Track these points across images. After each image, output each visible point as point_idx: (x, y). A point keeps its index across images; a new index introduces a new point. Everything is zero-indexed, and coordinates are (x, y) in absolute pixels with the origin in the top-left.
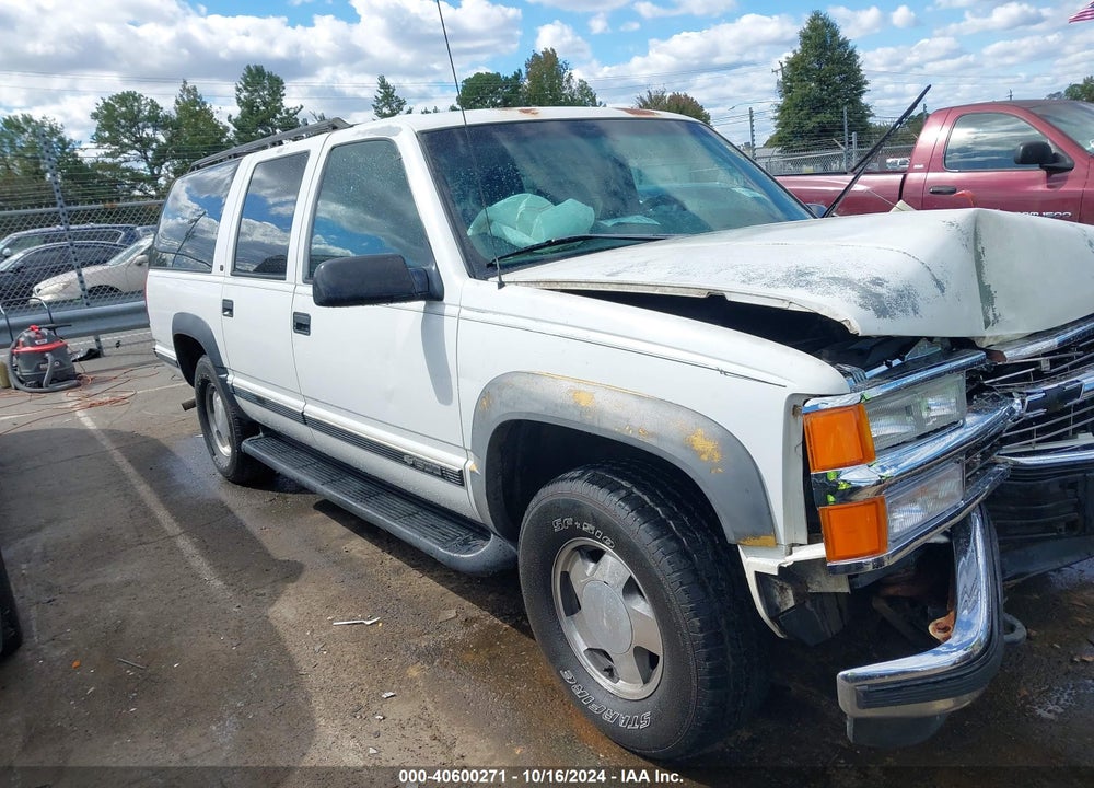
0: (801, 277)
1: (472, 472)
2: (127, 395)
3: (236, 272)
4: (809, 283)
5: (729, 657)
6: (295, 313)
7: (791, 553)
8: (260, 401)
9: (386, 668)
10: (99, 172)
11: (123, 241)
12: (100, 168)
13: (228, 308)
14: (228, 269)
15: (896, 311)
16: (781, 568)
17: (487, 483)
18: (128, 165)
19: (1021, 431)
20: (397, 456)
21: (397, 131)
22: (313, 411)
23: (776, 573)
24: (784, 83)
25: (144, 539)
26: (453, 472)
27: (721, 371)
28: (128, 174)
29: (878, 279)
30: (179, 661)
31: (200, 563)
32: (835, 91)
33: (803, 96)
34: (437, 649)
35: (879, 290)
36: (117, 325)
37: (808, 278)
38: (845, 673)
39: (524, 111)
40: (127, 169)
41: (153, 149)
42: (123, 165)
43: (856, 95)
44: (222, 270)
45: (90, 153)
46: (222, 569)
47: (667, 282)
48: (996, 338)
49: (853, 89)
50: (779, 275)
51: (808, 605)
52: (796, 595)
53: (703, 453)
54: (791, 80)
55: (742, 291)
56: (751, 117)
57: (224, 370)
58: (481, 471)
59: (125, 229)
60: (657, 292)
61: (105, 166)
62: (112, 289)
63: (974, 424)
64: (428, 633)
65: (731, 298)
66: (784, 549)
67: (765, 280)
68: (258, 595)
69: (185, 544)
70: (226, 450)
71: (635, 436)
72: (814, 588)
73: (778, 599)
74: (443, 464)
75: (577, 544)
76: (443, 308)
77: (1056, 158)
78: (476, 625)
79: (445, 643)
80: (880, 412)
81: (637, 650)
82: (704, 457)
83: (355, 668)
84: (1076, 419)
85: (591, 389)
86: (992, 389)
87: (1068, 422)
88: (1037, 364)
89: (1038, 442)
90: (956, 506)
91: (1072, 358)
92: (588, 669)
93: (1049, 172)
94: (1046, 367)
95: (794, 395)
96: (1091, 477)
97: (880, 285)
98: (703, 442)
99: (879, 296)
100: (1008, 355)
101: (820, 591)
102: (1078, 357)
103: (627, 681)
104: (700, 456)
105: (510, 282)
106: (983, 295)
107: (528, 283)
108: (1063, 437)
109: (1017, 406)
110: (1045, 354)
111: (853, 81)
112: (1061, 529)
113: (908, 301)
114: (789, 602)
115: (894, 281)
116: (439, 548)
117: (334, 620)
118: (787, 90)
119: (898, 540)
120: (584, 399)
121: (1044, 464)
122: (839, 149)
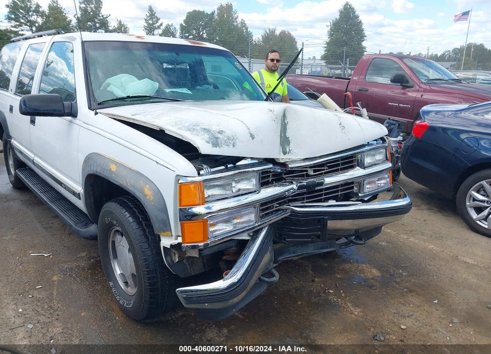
0: (193, 127)
1: (82, 194)
3: (16, 93)
4: (194, 130)
5: (159, 279)
7: (177, 240)
8: (21, 153)
9: (44, 275)
12: (9, 32)
13: (11, 109)
15: (223, 146)
16: (171, 245)
18: (23, 33)
19: (297, 197)
20: (60, 183)
22: (36, 160)
23: (169, 247)
24: (331, 32)
26: (77, 193)
27: (157, 162)
29: (222, 131)
32: (352, 38)
33: (337, 39)
34: (71, 270)
35: (219, 136)
37: (196, 128)
38: (179, 289)
39: (138, 37)
40: (22, 35)
42: (21, 33)
43: (360, 41)
44: (12, 91)
47: (148, 122)
48: (289, 159)
49: (359, 38)
51: (185, 261)
52: (179, 257)
55: (170, 129)
57: (10, 137)
58: (84, 195)
61: (11, 32)
64: (71, 261)
65: (166, 132)
66: (174, 237)
71: (127, 186)
72: (188, 254)
73: (173, 258)
74: (74, 190)
75: (115, 229)
76: (76, 121)
77: (407, 82)
78: (92, 260)
79: (75, 267)
80: (214, 185)
81: (133, 275)
82: (148, 198)
83: (31, 274)
84: (326, 194)
85: (116, 163)
86: (285, 180)
87: (321, 195)
88: (307, 171)
89: (306, 202)
90: (252, 225)
91: (324, 170)
92: (119, 282)
93: (405, 87)
94: (311, 172)
95: (178, 175)
96: (326, 219)
97: (221, 134)
98: (148, 191)
99: (218, 138)
100: (290, 166)
101: (190, 255)
102: (327, 169)
103: (131, 287)
104: (146, 196)
105: (100, 113)
106: (285, 141)
107: (106, 114)
108: (320, 201)
109: (295, 186)
110: (310, 167)
111: (360, 35)
112: (313, 238)
113: (232, 141)
114: (176, 259)
115: (228, 133)
116: (73, 225)
117: (32, 253)
118: (331, 35)
119: (215, 237)
120: (113, 168)
121: (306, 211)
122: (341, 65)
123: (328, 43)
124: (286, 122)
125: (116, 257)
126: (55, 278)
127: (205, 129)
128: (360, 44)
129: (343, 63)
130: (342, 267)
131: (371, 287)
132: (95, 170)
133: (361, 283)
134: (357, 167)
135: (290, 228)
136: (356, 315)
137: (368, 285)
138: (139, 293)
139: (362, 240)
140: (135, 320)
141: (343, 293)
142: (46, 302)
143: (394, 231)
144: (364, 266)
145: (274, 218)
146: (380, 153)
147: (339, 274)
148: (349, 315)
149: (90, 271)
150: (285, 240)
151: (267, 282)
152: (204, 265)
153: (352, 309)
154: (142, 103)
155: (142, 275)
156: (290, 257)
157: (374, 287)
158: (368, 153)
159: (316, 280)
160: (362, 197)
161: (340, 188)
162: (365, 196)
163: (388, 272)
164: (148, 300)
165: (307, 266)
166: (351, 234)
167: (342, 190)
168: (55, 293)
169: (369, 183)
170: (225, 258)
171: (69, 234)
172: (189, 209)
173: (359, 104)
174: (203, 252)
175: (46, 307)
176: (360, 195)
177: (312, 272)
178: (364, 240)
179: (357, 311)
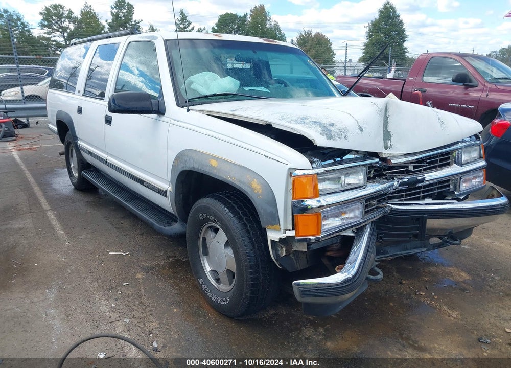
0: (302, 121)
1: (170, 191)
2: (37, 146)
3: (85, 94)
4: (304, 123)
5: (261, 274)
6: (106, 115)
7: (285, 233)
8: (90, 153)
9: (128, 273)
10: (41, 41)
11: (47, 75)
12: (42, 39)
13: (80, 110)
14: (82, 92)
15: (336, 138)
16: (280, 239)
17: (175, 196)
18: (55, 39)
19: (396, 194)
20: (141, 182)
21: (156, 38)
22: (111, 160)
23: (278, 241)
24: (369, 33)
25: (32, 211)
26: (163, 191)
27: (266, 156)
28: (55, 43)
29: (333, 124)
30: (38, 263)
31: (55, 223)
32: (392, 39)
33: (377, 40)
34: (151, 268)
35: (331, 128)
36: (36, 114)
37: (305, 121)
38: (296, 282)
39: (215, 35)
40: (54, 41)
41: (67, 32)
42: (52, 39)
43: (402, 42)
44: (79, 92)
45: (37, 32)
46: (65, 227)
47: (252, 117)
48: (390, 154)
49: (400, 39)
50: (295, 118)
51: (291, 255)
52: (286, 251)
53: (256, 189)
54: (372, 32)
55: (279, 123)
56: (347, 47)
57: (76, 138)
58: (173, 192)
59: (48, 69)
60: (248, 121)
61: (44, 38)
62: (39, 97)
63: (372, 188)
64: (150, 260)
65: (274, 126)
66: (282, 231)
67: (288, 120)
68: (78, 239)
69: (51, 215)
70: (76, 175)
71: (231, 180)
72: (295, 249)
73: (280, 252)
74: (159, 187)
75: (209, 225)
76: (164, 118)
77: (470, 81)
78: (170, 259)
79: (155, 265)
80: (325, 178)
81: (229, 271)
82: (256, 191)
83: (114, 272)
84: (424, 192)
85: (217, 159)
86: (386, 175)
87: (419, 193)
88: (407, 167)
89: (405, 200)
90: (358, 221)
91: (423, 166)
92: (210, 279)
93: (467, 87)
94: (411, 168)
95: (290, 168)
96: (426, 217)
97: (332, 126)
98: (256, 185)
99: (330, 131)
100: (393, 161)
101: (297, 250)
102: (426, 166)
103: (224, 284)
104: (254, 191)
105: (192, 110)
106: (387, 136)
107: (200, 111)
108: (418, 199)
109: (396, 183)
110: (411, 163)
111: (401, 36)
112: (411, 237)
113: (343, 134)
114: (283, 253)
115: (339, 126)
116: (156, 224)
117: (110, 252)
118: (370, 36)
119: (327, 231)
120: (214, 163)
121: (403, 209)
122: (386, 66)
123: (366, 45)
124: (388, 116)
125: (206, 253)
126: (139, 276)
127: (315, 122)
128: (400, 45)
129: (388, 65)
130: (427, 270)
131: (464, 290)
132: (192, 166)
133: (452, 286)
134: (454, 164)
135: (387, 227)
136: (455, 318)
137: (460, 288)
138: (239, 289)
139: (457, 241)
140: (228, 317)
141: (435, 295)
142: (136, 298)
143: (476, 235)
144: (450, 269)
145: (376, 215)
146: (476, 150)
147: (425, 276)
148: (447, 318)
149: (171, 270)
150: (381, 239)
151: (373, 279)
152: (307, 261)
153: (449, 311)
154: (228, 101)
155: (244, 270)
156: (385, 257)
157: (466, 290)
158: (464, 150)
159: (404, 282)
160: (458, 195)
161: (437, 186)
162: (461, 195)
163: (478, 275)
164: (249, 295)
165: (391, 269)
166: (446, 234)
167: (439, 188)
168: (143, 290)
169: (465, 182)
170: (328, 254)
171: (142, 234)
172: (302, 202)
173: (429, 103)
174: (311, 246)
175: (137, 303)
176: (456, 193)
177: (397, 275)
178: (459, 240)
179: (455, 314)
